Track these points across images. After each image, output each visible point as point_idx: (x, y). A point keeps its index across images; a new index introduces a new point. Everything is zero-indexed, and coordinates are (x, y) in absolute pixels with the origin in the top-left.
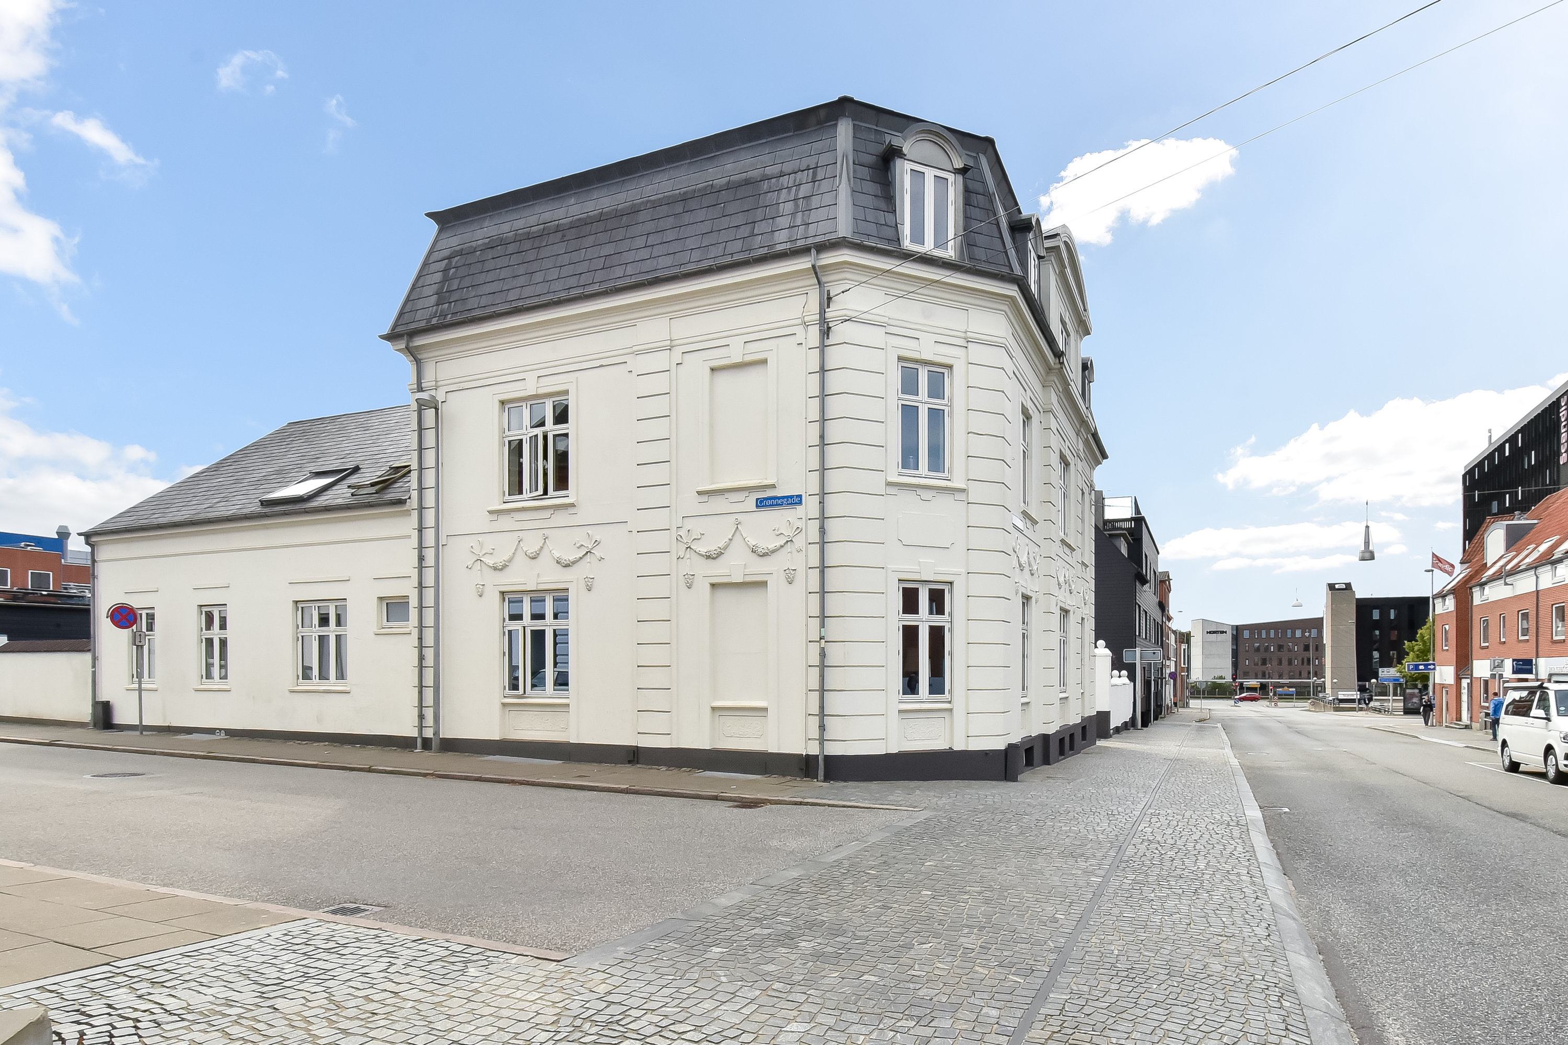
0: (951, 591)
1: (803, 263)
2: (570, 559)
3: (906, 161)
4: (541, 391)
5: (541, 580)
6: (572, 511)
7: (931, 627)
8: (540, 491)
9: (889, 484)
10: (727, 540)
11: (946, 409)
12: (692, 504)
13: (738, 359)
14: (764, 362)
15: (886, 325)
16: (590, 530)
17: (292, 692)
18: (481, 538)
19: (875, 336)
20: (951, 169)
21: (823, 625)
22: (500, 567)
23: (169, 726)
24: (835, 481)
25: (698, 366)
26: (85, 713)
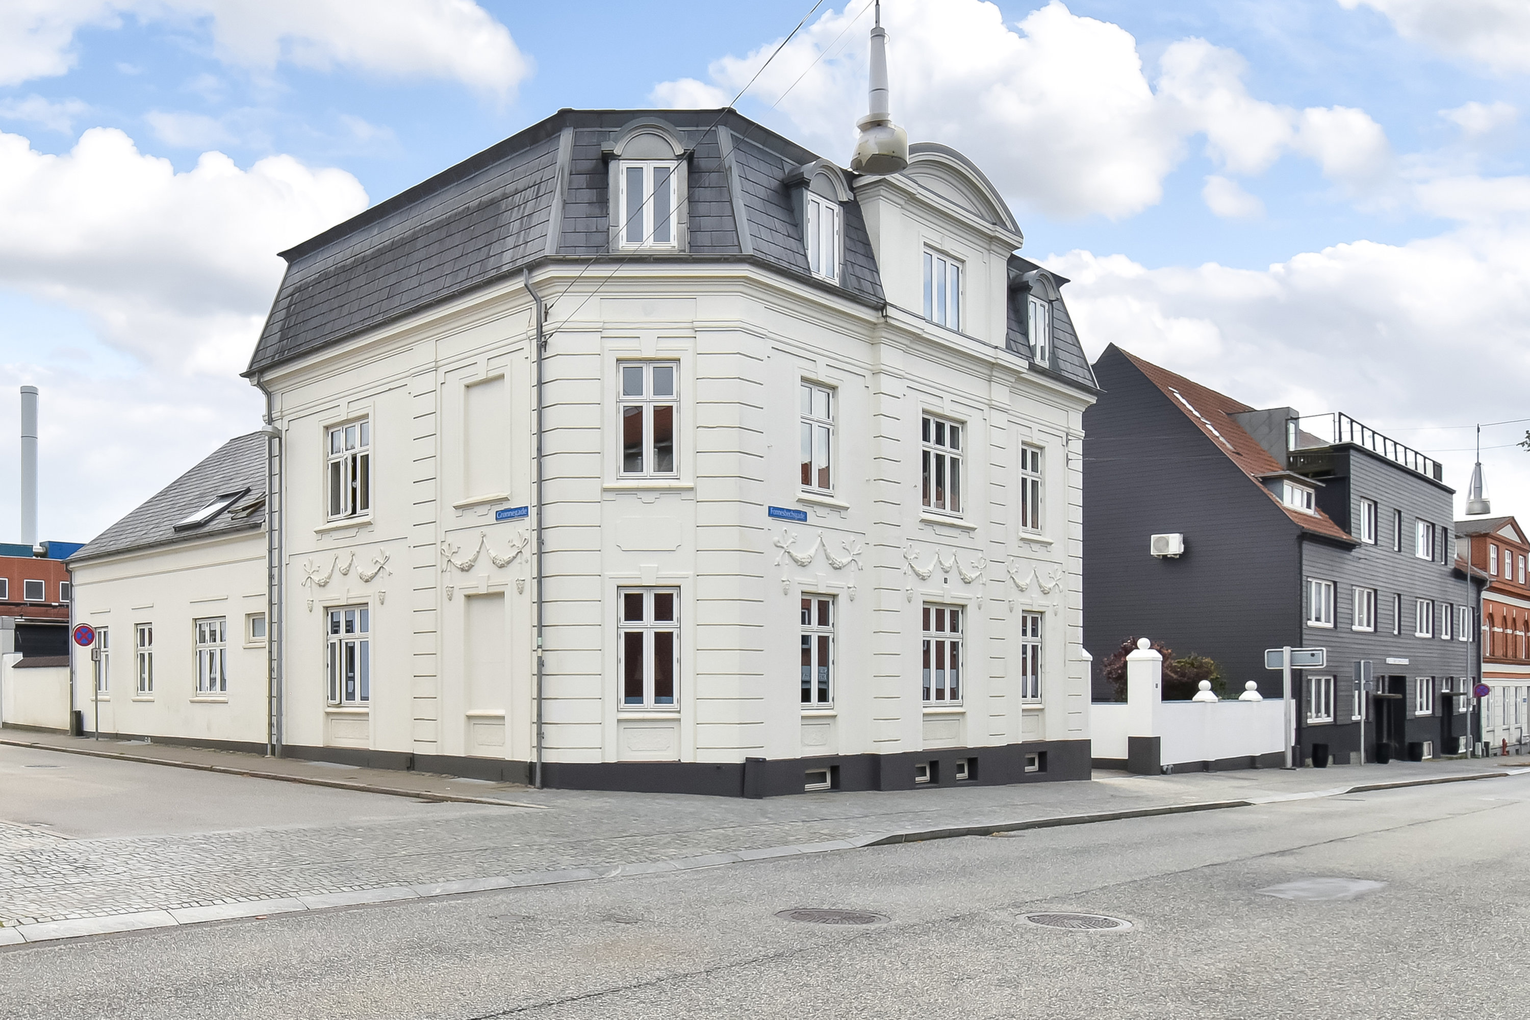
0: (679, 595)
1: (518, 283)
2: (369, 574)
3: (621, 161)
4: (351, 416)
5: (352, 594)
6: (370, 528)
7: (656, 633)
8: (350, 511)
9: (606, 490)
10: (475, 552)
11: (674, 405)
12: (451, 519)
13: (482, 376)
14: (502, 377)
15: (601, 330)
16: (382, 546)
17: (192, 702)
18: (311, 556)
19: (592, 342)
20: (672, 156)
21: (540, 635)
22: (323, 584)
23: (117, 734)
24: (551, 491)
25: (456, 383)
26: (64, 721)
